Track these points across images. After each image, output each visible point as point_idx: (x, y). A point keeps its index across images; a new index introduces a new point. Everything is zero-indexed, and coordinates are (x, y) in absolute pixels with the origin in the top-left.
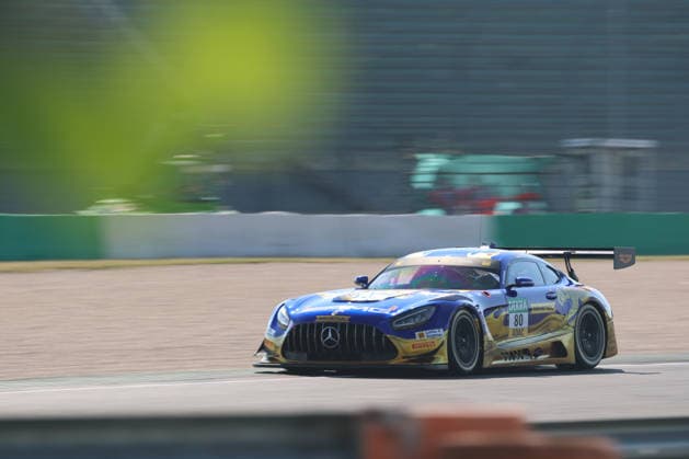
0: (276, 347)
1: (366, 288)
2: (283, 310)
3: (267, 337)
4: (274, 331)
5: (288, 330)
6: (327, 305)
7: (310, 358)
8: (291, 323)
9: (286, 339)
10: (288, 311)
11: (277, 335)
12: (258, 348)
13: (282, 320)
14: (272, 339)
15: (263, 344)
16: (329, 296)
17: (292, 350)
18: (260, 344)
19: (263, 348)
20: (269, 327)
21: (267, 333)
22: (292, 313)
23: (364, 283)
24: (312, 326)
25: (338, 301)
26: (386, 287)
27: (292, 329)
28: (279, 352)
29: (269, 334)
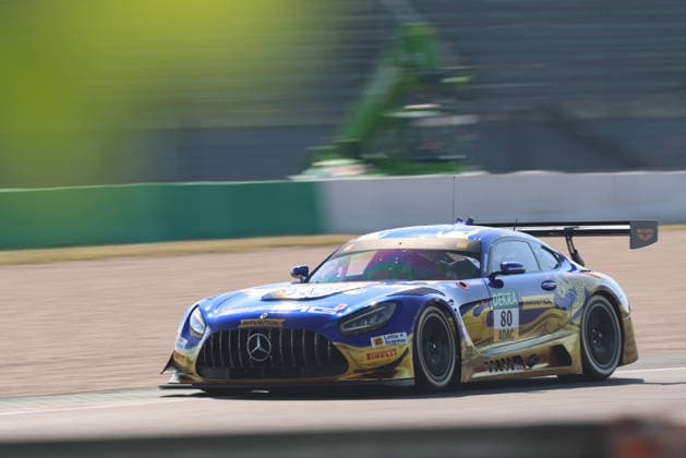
0: (189, 362)
1: (306, 281)
2: (197, 314)
3: (177, 349)
4: (185, 341)
5: (204, 338)
6: (256, 305)
7: (232, 376)
8: (208, 330)
9: (201, 350)
10: (203, 314)
11: (190, 345)
12: (166, 364)
13: (196, 326)
14: (183, 352)
15: (172, 359)
16: (256, 293)
17: (210, 365)
18: (168, 359)
19: (171, 364)
20: (179, 336)
21: (177, 344)
22: (210, 316)
23: (303, 274)
24: (235, 333)
25: (268, 299)
26: (332, 279)
27: (209, 338)
28: (193, 368)
29: (179, 345)
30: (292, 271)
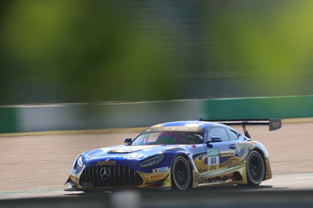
0: (77, 179)
1: (130, 145)
2: (80, 159)
3: (72, 174)
4: (75, 171)
5: (83, 169)
6: (105, 155)
7: (94, 186)
8: (84, 166)
9: (82, 174)
10: (83, 158)
11: (77, 172)
12: (67, 180)
13: (80, 164)
14: (74, 175)
15: (70, 178)
16: (106, 150)
17: (85, 181)
18: (68, 178)
19: (69, 180)
20: (73, 168)
21: (71, 172)
22: (87, 159)
23: (129, 142)
24: (95, 167)
25: (111, 153)
26: (142, 144)
27: (85, 169)
28: (78, 182)
29: (73, 172)
30: (125, 140)
